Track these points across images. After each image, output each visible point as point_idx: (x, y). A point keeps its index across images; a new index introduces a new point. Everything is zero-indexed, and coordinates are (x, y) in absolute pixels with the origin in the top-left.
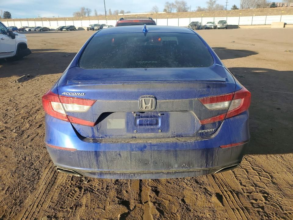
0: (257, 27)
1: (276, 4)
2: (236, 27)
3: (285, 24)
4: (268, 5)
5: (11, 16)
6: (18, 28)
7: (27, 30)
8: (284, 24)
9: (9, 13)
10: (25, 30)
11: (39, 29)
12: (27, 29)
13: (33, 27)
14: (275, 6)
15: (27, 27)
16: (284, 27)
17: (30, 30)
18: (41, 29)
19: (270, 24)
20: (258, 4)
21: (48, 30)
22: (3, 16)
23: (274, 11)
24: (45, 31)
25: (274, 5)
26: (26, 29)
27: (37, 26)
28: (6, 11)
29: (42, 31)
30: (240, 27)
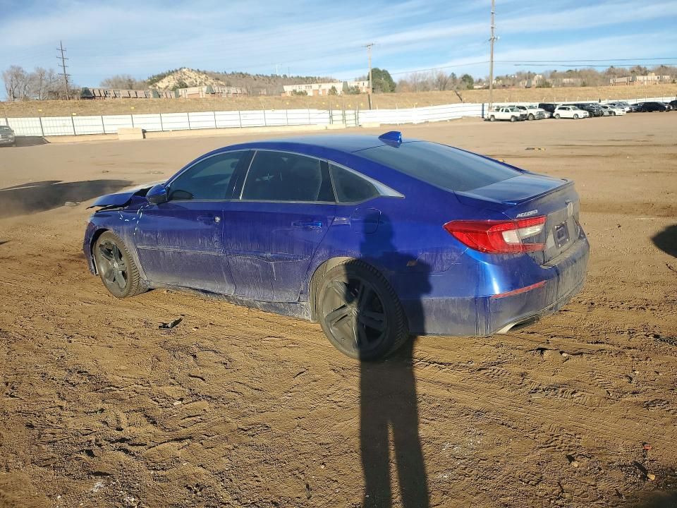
0: (91, 138)
1: (91, 91)
2: (40, 140)
3: (144, 132)
4: (74, 92)
8: (141, 132)
14: (90, 96)
16: (144, 137)
19: (114, 132)
20: (52, 89)
23: (108, 106)
25: (87, 95)
30: (48, 140)
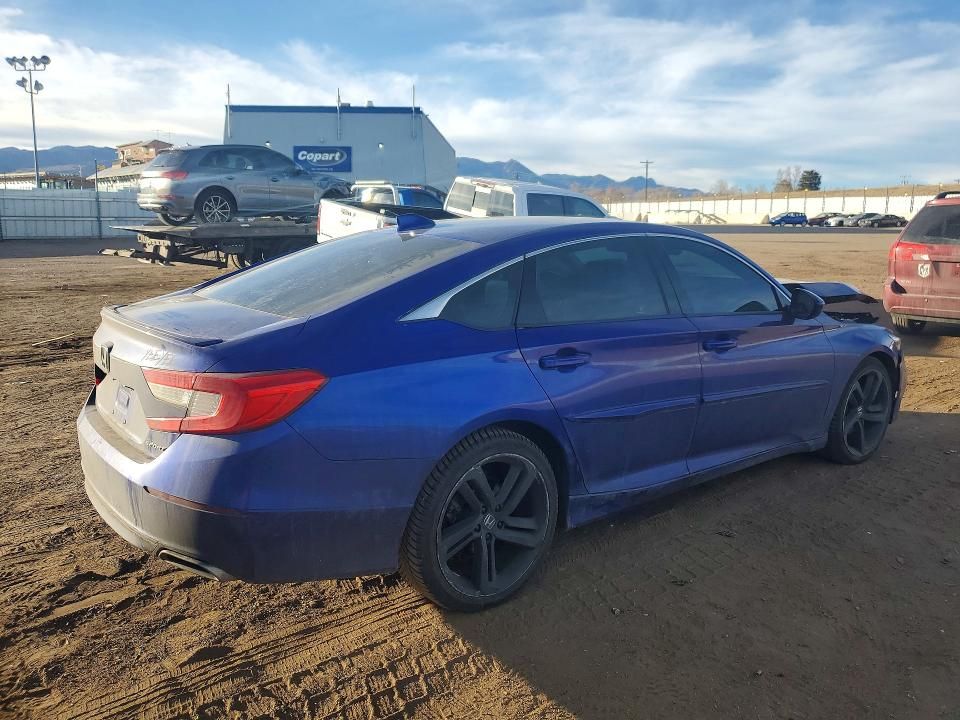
5: (819, 183)
6: (808, 218)
7: (833, 224)
9: (816, 174)
10: (827, 223)
11: (867, 221)
12: (833, 222)
13: (852, 216)
15: (835, 215)
17: (841, 223)
18: (876, 221)
21: (899, 224)
22: (797, 183)
24: (887, 225)
26: (830, 220)
27: (868, 211)
28: (809, 170)
29: (876, 225)
